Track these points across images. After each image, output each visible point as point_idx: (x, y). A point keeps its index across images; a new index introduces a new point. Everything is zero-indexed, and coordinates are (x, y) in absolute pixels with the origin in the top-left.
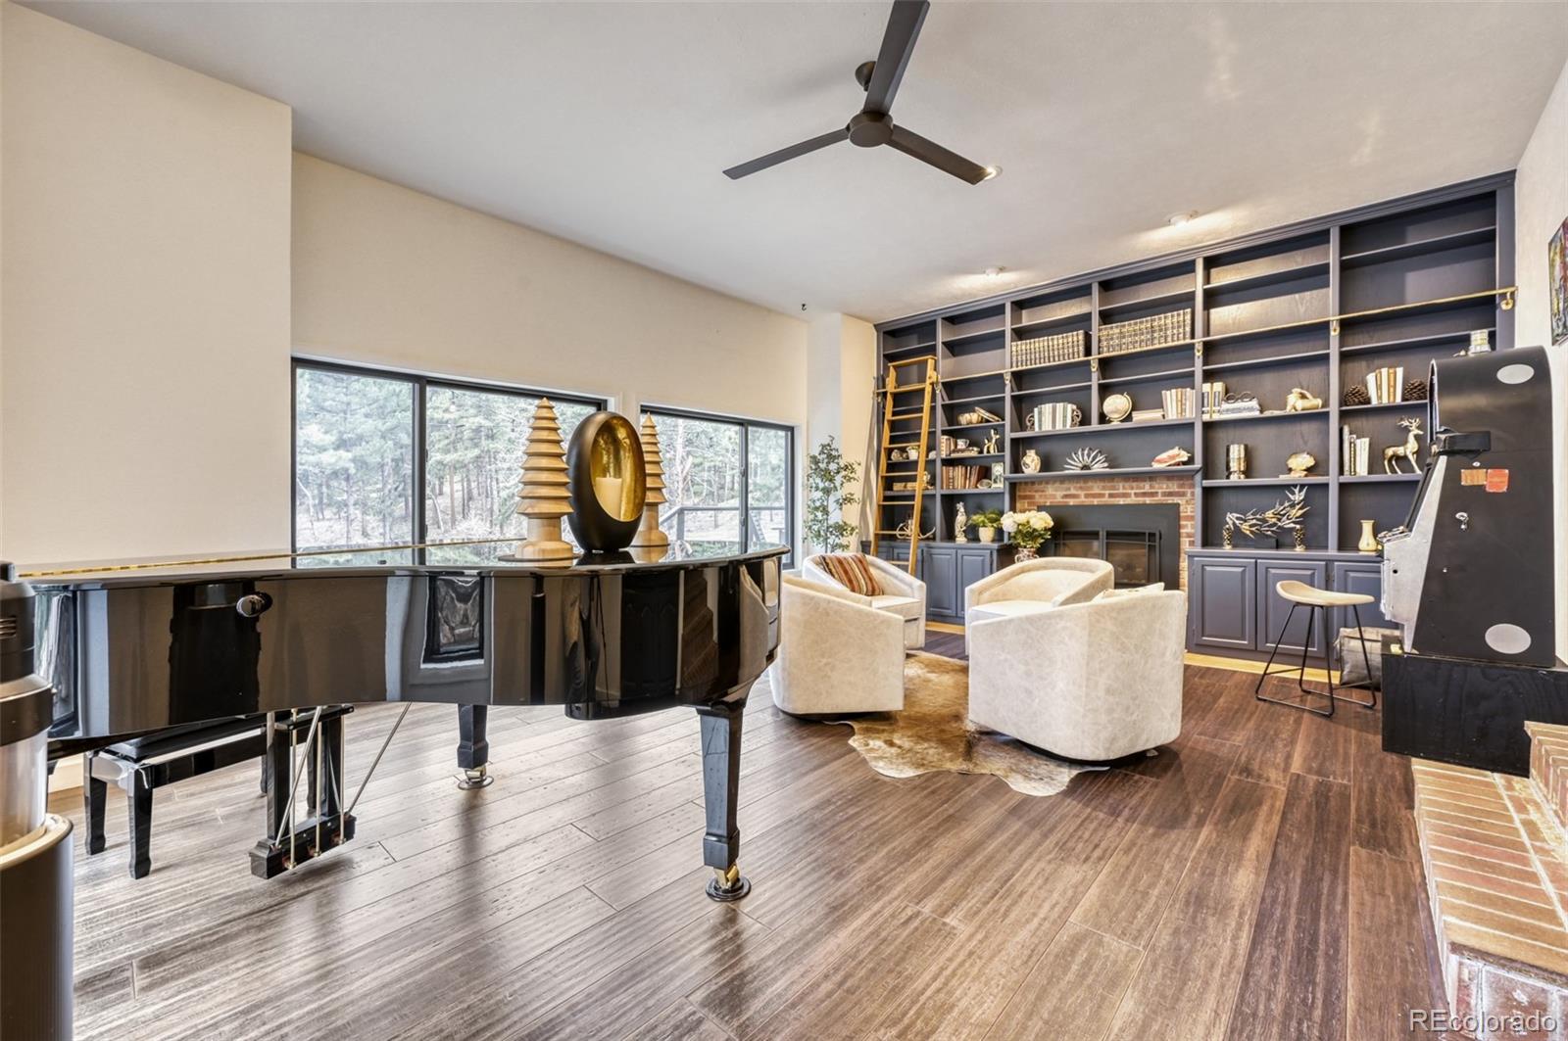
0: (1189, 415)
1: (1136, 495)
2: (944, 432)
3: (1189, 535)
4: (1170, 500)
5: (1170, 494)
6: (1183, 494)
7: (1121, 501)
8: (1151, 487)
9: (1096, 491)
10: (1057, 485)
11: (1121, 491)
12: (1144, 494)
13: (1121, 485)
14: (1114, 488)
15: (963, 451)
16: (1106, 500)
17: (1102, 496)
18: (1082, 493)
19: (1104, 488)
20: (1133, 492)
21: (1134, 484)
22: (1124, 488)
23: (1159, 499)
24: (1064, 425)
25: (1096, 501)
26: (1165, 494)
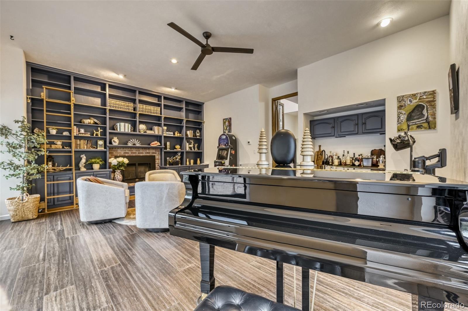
0: (160, 133)
1: (145, 153)
2: (75, 125)
3: (157, 163)
4: (154, 155)
5: (153, 153)
6: (156, 153)
7: (141, 155)
8: (149, 151)
9: (134, 152)
10: (122, 149)
11: (141, 152)
12: (147, 153)
13: (141, 150)
14: (139, 151)
15: (83, 134)
16: (137, 154)
17: (136, 153)
18: (130, 152)
19: (136, 151)
20: (144, 152)
21: (145, 150)
22: (142, 151)
23: (151, 154)
24: (128, 131)
25: (134, 155)
26: (152, 153)
